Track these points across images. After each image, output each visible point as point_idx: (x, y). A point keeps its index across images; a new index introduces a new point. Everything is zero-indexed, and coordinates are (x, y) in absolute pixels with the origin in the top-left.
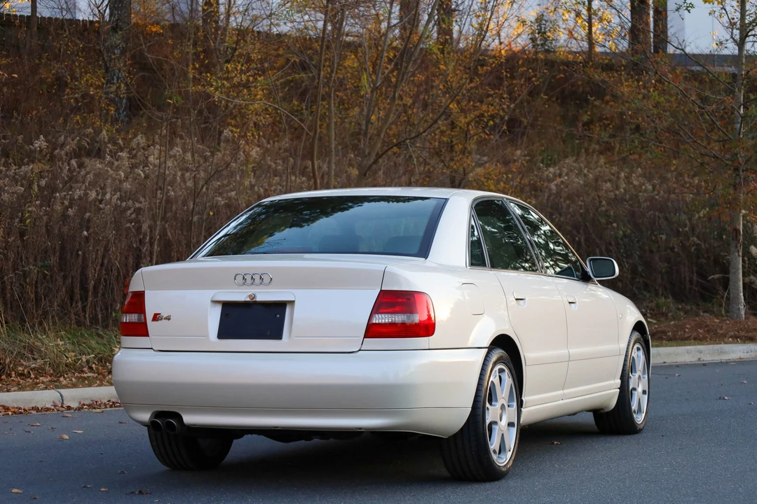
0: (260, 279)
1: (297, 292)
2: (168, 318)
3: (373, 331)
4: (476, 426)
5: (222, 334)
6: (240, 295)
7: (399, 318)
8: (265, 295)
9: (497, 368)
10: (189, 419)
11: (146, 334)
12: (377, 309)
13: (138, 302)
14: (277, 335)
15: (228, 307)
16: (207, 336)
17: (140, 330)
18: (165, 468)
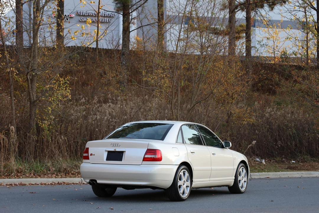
0: (117, 145)
1: (126, 149)
2: (94, 155)
3: (145, 159)
4: (175, 186)
5: (108, 159)
6: (112, 149)
7: (152, 156)
8: (118, 149)
9: (183, 171)
10: (98, 181)
11: (88, 159)
12: (146, 154)
13: (87, 151)
14: (121, 160)
15: (109, 152)
16: (103, 160)
17: (87, 158)
18: (97, 196)
